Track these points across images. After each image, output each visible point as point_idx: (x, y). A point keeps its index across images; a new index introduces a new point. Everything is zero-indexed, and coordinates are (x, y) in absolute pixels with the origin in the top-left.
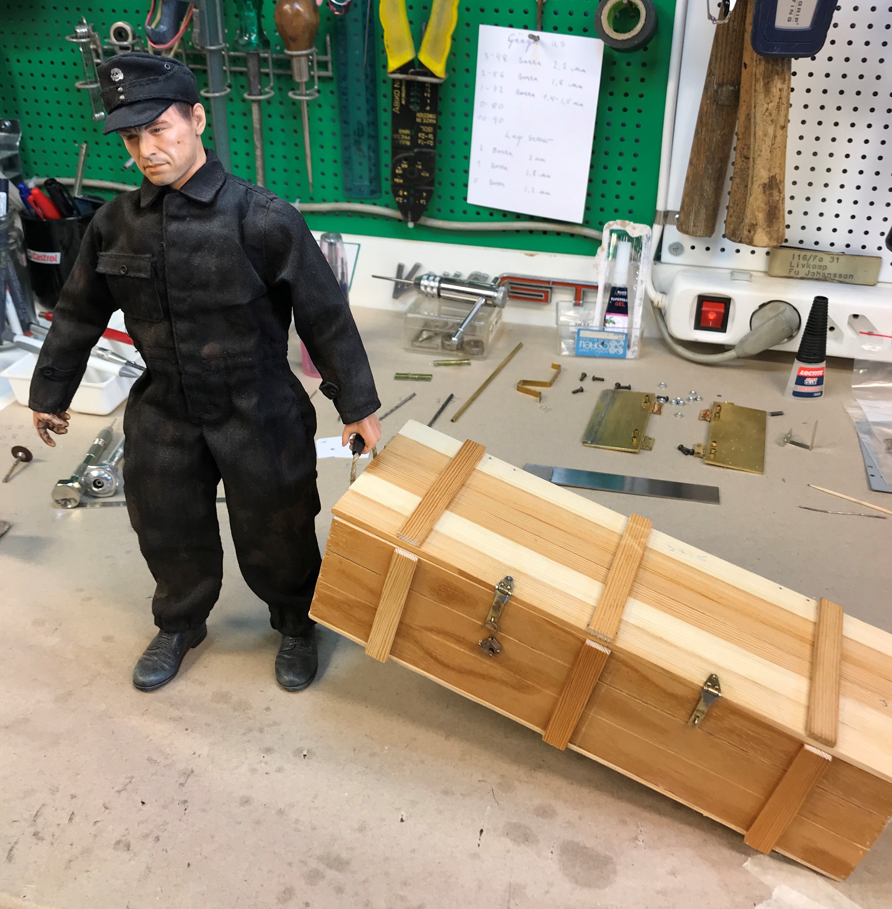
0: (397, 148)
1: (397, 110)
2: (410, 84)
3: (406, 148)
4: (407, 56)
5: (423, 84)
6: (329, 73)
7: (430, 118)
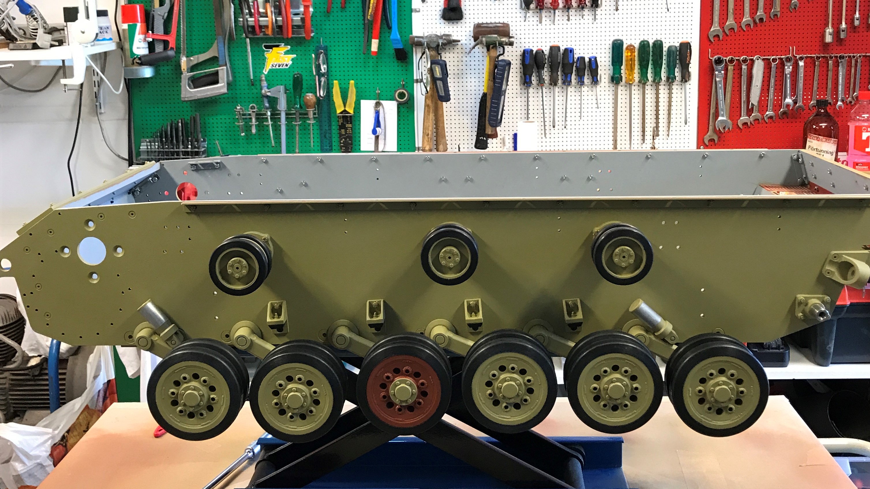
0: (341, 135)
1: (340, 124)
2: (343, 116)
3: (343, 135)
4: (342, 109)
5: (347, 116)
6: (317, 116)
7: (350, 125)
